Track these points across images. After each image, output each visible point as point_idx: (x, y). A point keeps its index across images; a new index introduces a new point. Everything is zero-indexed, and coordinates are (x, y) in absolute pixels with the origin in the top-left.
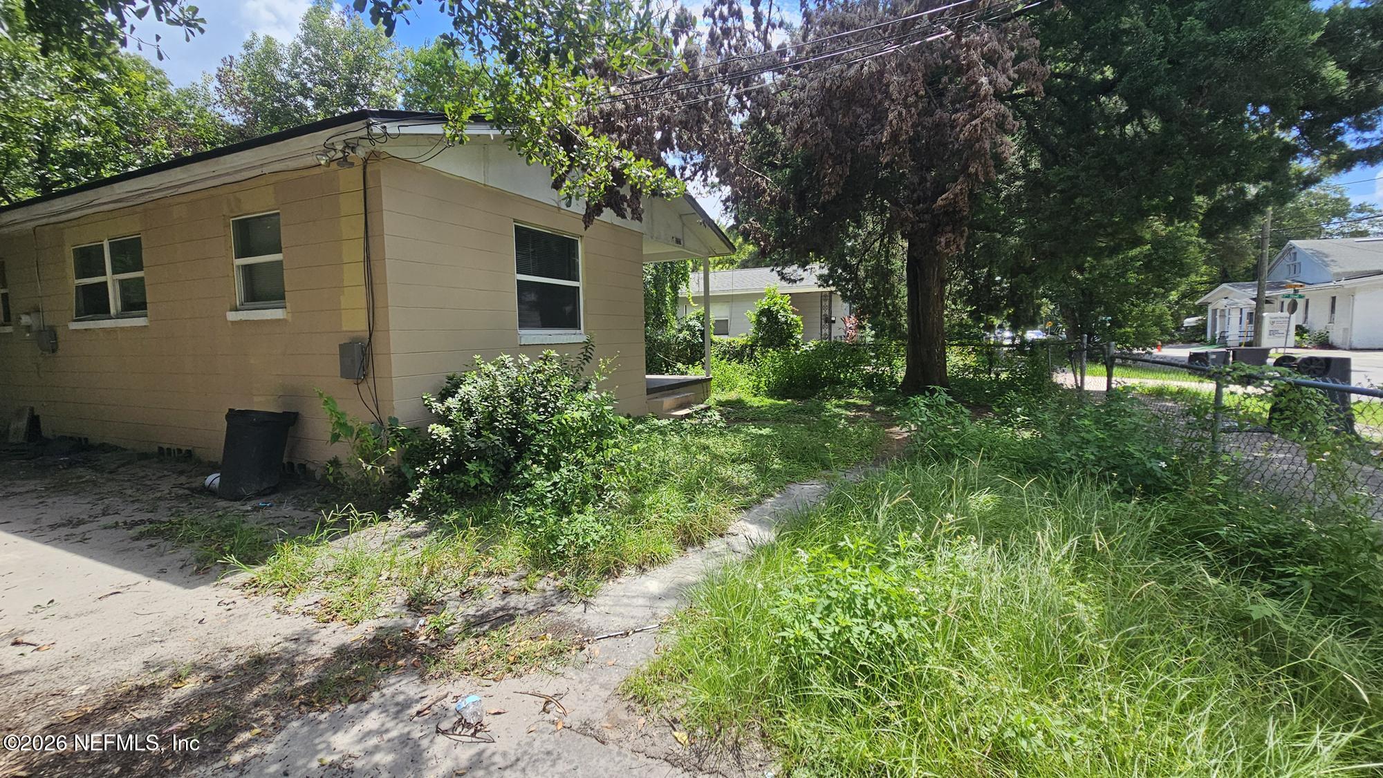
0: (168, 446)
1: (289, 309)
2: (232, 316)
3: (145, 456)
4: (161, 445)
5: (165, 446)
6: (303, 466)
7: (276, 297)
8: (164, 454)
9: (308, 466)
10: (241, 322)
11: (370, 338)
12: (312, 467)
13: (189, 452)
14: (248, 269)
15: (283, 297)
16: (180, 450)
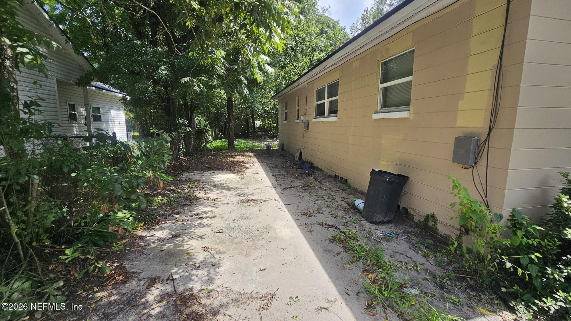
0: (339, 175)
1: (412, 111)
2: (375, 116)
3: (330, 176)
4: (336, 174)
5: (337, 175)
6: (406, 210)
7: (405, 104)
8: (336, 177)
9: (409, 210)
10: (380, 119)
11: (489, 135)
12: (412, 213)
13: (346, 180)
14: (385, 89)
15: (408, 104)
16: (342, 178)
